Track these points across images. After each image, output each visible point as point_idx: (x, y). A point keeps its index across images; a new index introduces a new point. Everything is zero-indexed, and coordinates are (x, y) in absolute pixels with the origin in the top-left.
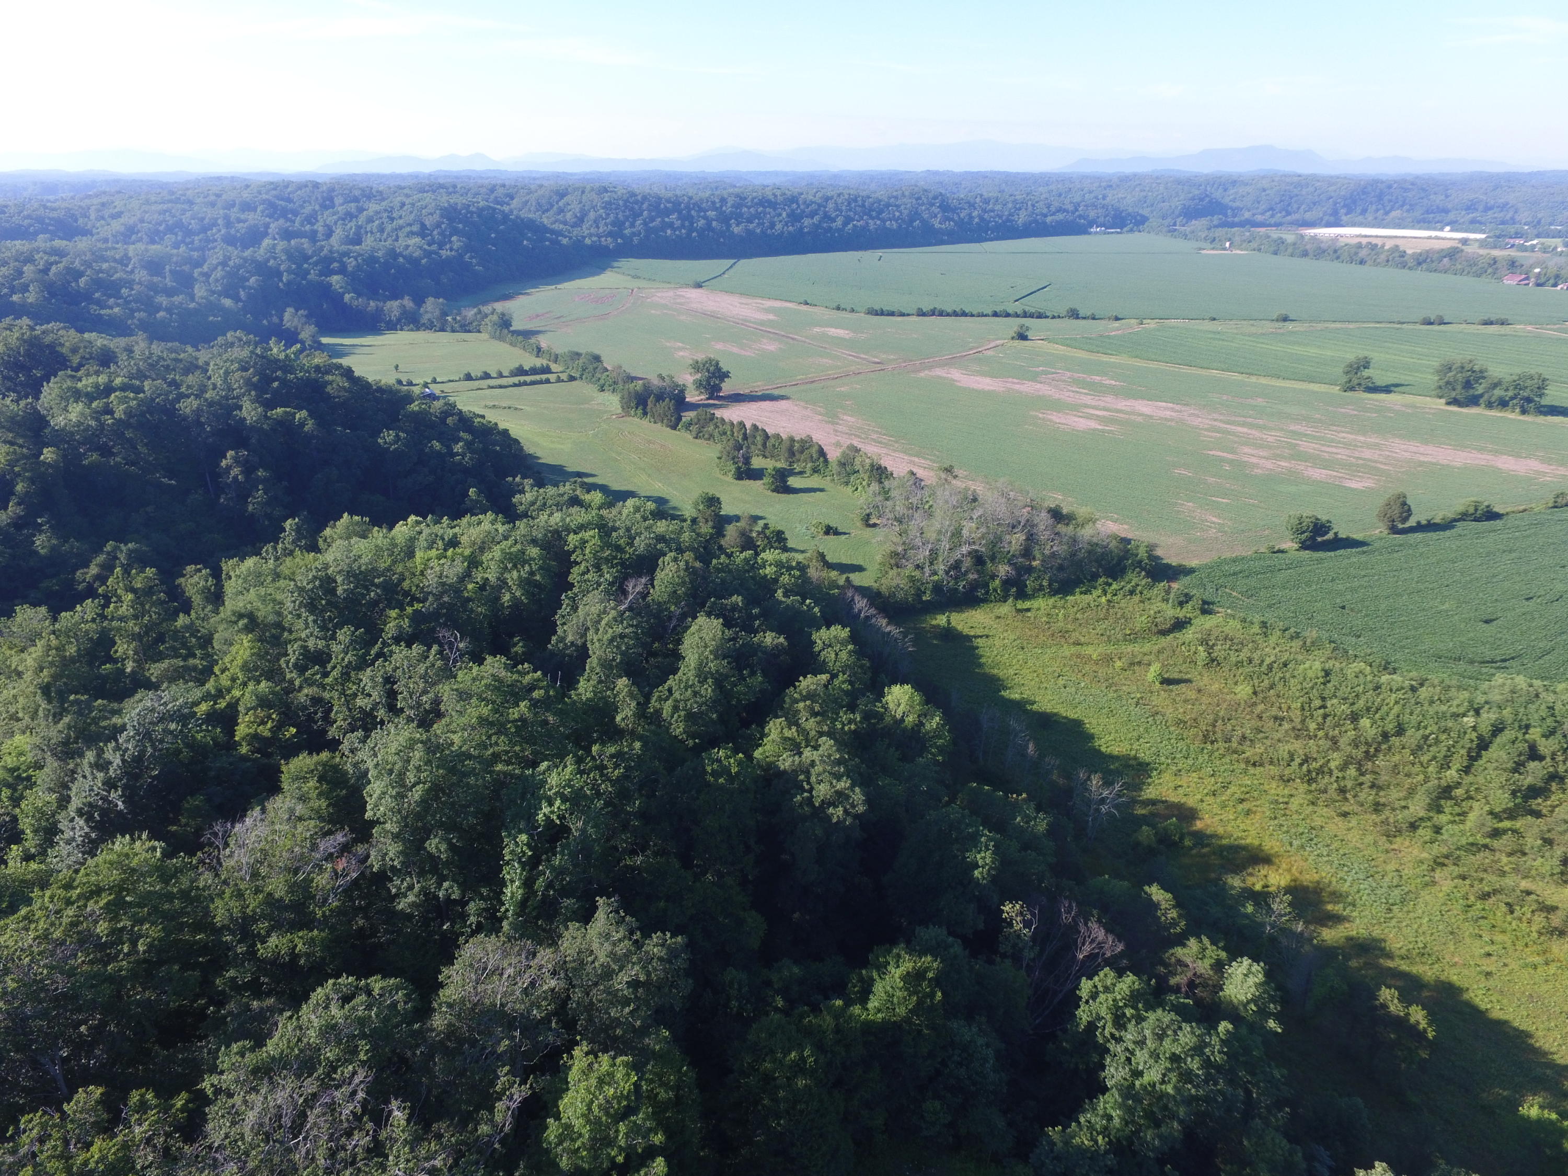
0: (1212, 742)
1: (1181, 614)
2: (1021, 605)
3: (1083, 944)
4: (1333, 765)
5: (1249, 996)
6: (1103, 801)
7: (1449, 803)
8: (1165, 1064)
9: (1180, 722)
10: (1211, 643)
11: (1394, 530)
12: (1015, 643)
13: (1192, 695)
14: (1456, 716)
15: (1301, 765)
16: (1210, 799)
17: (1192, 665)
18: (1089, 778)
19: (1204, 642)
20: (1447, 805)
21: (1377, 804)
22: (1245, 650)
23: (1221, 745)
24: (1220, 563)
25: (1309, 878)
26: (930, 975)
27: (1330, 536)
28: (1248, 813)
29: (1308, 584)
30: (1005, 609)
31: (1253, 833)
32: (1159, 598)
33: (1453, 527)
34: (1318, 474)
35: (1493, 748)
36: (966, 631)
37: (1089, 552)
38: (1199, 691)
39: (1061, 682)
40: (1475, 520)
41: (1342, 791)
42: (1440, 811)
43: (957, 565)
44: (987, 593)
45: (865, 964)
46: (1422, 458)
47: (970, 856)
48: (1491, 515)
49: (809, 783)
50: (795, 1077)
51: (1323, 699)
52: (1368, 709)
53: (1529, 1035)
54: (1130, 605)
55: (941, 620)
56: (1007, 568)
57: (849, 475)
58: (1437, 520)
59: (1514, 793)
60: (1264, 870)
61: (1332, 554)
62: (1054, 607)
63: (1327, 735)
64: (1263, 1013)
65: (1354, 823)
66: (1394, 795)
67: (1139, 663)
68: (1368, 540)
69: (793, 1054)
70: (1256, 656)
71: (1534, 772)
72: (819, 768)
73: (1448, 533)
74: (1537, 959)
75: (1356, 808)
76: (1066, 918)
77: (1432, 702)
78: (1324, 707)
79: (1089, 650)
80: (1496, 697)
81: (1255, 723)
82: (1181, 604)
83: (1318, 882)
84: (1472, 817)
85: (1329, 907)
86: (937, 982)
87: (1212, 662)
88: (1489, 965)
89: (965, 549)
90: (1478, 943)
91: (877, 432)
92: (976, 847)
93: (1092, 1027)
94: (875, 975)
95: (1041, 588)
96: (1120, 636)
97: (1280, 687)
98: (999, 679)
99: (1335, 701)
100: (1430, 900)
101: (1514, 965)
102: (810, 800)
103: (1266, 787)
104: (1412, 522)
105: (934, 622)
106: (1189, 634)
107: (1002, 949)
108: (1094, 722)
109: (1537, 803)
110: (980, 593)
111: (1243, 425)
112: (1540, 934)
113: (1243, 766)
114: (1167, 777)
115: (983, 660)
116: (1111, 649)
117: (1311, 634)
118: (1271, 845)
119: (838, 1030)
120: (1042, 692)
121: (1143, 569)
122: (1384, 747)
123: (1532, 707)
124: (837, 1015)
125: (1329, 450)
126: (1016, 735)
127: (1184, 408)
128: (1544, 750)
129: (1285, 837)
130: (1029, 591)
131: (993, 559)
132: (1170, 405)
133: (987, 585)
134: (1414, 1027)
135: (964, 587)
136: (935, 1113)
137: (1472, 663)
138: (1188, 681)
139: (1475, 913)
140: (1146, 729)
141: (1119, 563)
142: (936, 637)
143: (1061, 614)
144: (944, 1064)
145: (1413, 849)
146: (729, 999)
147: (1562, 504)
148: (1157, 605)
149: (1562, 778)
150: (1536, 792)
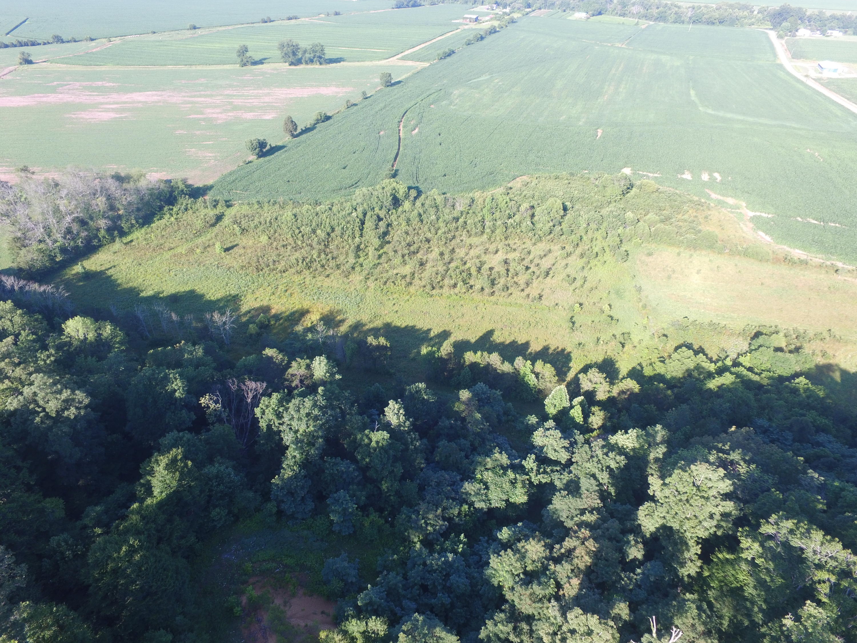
0: (262, 270)
1: (217, 212)
2: (125, 240)
3: (248, 394)
4: (315, 257)
5: (325, 371)
6: (225, 323)
8: (305, 419)
9: (242, 267)
10: (238, 222)
11: (294, 136)
12: (134, 263)
13: (242, 251)
14: (349, 214)
15: (302, 262)
16: (273, 297)
17: (235, 236)
18: (212, 316)
19: (235, 222)
20: (361, 253)
21: (337, 265)
22: (256, 219)
23: (266, 269)
24: (224, 178)
25: (326, 310)
26: (179, 457)
27: (268, 147)
28: (291, 295)
29: (269, 175)
30: (117, 245)
31: (297, 302)
32: (202, 207)
33: (316, 127)
34: (249, 116)
35: (366, 222)
36: (99, 269)
37: (151, 195)
38: (244, 248)
39: (172, 274)
40: (323, 122)
41: (323, 266)
42: (359, 258)
43: (69, 231)
44: (99, 240)
45: (140, 476)
46: (290, 96)
47: (169, 388)
48: (328, 118)
49: (39, 407)
50: (132, 556)
51: (299, 228)
52: (318, 225)
53: (414, 326)
54: (189, 217)
55: (78, 269)
56: (104, 221)
58: (308, 126)
59: (379, 238)
60: (308, 316)
61: (272, 156)
62: (147, 234)
63: (307, 244)
64: (332, 375)
65: (332, 278)
66: (341, 259)
67: (209, 246)
68: (285, 144)
69: (124, 549)
70: (262, 220)
71: (382, 225)
72: (41, 395)
73: (315, 131)
74: (408, 297)
75: (331, 271)
76: (234, 388)
77: (339, 212)
78: (300, 232)
79: (179, 250)
80: (359, 201)
81: (276, 252)
82: (215, 206)
83: (330, 310)
84: (370, 254)
85: (338, 318)
86: (185, 457)
87: (244, 231)
88: (396, 308)
89: (69, 219)
90: (390, 302)
92: (169, 382)
93: (269, 426)
94: (149, 478)
95: (132, 226)
96: (192, 236)
97: (279, 230)
98: (135, 288)
99: (303, 227)
100: (370, 294)
101: (402, 304)
102: (47, 416)
103: (293, 279)
104: (299, 130)
105: (73, 272)
106: (226, 221)
107: (210, 421)
108: (201, 286)
109: (388, 238)
110: (95, 242)
111: (200, 96)
112: (405, 287)
113: (280, 274)
114: (249, 296)
115: (119, 281)
116: (190, 245)
117: (281, 199)
118: (306, 305)
119: (143, 518)
120: (164, 283)
121: (186, 194)
122: (330, 239)
123: (372, 199)
124: (138, 512)
125: (249, 101)
126: (162, 313)
127: (163, 93)
128: (382, 216)
129: (310, 298)
130: (126, 230)
131: (91, 218)
132: (154, 93)
133: (96, 236)
134: (383, 346)
135: (82, 242)
136: (219, 514)
137: (346, 189)
138: (237, 245)
139: (385, 291)
140: (229, 278)
141: (171, 195)
142: (80, 281)
143: (152, 237)
144: (211, 490)
145: (357, 278)
146: (62, 553)
147: (350, 105)
148: (203, 211)
149: (391, 224)
150: (385, 234)
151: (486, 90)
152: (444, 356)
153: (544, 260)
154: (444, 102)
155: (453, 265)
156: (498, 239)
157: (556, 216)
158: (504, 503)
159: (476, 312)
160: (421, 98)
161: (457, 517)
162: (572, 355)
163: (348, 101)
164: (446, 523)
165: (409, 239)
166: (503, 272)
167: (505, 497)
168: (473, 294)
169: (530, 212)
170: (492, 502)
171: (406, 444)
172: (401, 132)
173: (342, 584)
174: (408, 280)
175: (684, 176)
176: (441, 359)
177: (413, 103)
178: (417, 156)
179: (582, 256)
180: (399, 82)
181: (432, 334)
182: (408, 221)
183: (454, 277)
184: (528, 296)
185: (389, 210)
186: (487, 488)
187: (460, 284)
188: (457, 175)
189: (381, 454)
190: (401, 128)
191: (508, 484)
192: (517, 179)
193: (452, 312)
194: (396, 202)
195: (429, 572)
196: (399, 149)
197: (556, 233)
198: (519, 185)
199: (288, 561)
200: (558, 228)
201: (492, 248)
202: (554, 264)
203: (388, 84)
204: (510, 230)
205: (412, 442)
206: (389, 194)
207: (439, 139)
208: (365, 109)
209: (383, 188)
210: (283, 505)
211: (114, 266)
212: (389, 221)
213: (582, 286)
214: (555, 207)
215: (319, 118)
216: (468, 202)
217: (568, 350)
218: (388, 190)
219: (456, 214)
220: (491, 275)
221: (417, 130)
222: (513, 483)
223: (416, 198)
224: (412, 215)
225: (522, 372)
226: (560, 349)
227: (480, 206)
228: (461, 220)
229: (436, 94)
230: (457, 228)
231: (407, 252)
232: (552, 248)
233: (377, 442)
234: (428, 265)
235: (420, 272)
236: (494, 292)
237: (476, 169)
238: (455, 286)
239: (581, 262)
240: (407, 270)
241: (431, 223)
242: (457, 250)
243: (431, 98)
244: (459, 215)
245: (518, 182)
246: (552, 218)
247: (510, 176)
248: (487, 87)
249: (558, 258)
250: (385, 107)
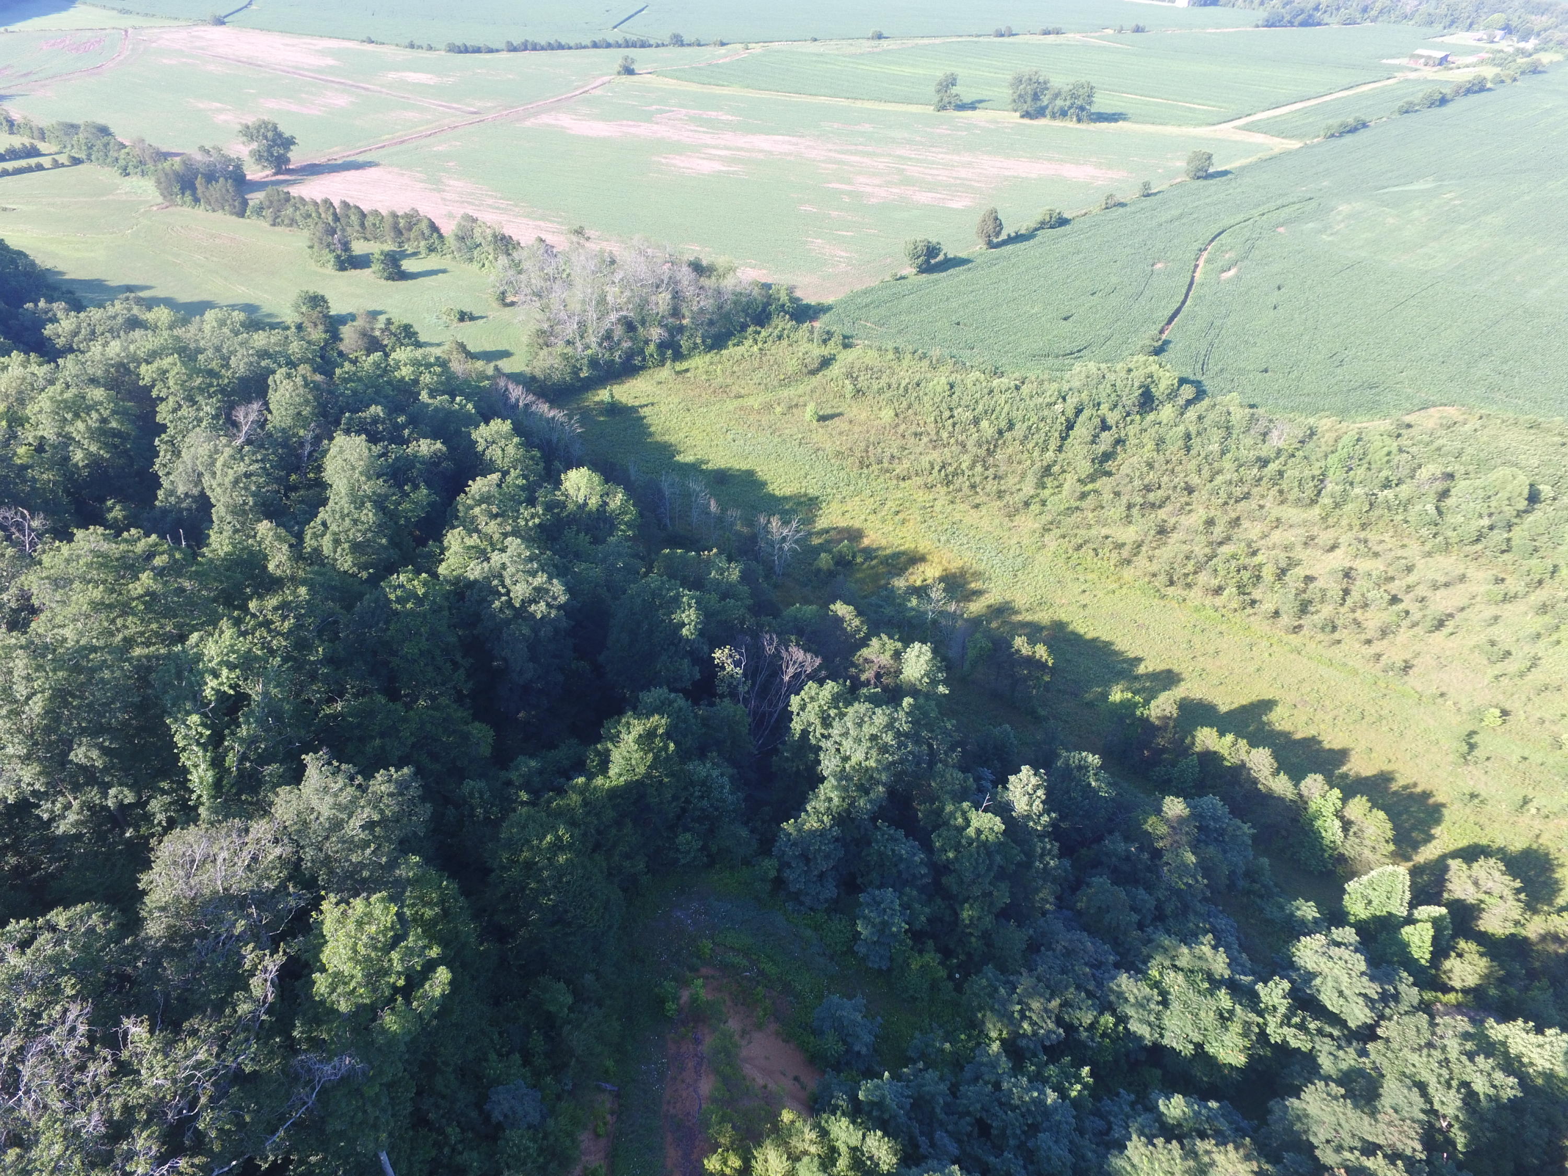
0: (868, 467)
1: (826, 351)
2: (679, 366)
3: (787, 667)
4: (964, 466)
5: (923, 672)
6: (784, 539)
7: (1050, 478)
8: (866, 744)
9: (838, 454)
10: (855, 375)
11: (991, 245)
12: (681, 406)
13: (845, 426)
14: (1050, 405)
15: (940, 471)
16: (872, 517)
17: (842, 399)
18: (769, 522)
19: (849, 375)
20: (1048, 481)
21: (1000, 492)
22: (884, 376)
23: (875, 467)
24: (853, 297)
25: (954, 566)
26: (660, 731)
27: (941, 257)
28: (903, 522)
29: (928, 307)
30: (665, 373)
31: (909, 538)
32: (805, 339)
33: (1035, 236)
34: (924, 197)
35: (1077, 426)
36: (631, 402)
37: (735, 303)
38: (851, 422)
39: (730, 437)
40: (1052, 227)
41: (973, 486)
42: (1044, 488)
43: (608, 336)
44: (644, 359)
45: (599, 739)
46: (1007, 173)
47: (676, 617)
48: (1063, 222)
49: (504, 586)
50: (555, 855)
51: (951, 410)
52: (986, 412)
53: (1110, 643)
54: (781, 350)
55: (603, 395)
56: (659, 331)
57: (470, 250)
58: (1023, 232)
59: (1093, 461)
60: (921, 567)
61: (944, 274)
62: (711, 363)
63: (957, 441)
64: (934, 682)
65: (984, 511)
66: (1011, 482)
67: (796, 405)
68: (971, 257)
69: (549, 838)
70: (893, 381)
71: (1107, 438)
72: (511, 569)
73: (1032, 242)
74: (1115, 586)
75: (985, 499)
76: (770, 650)
77: (1031, 397)
78: (952, 417)
79: (750, 401)
80: (1076, 384)
81: (900, 442)
82: (825, 342)
83: (963, 568)
84: (1066, 486)
85: (973, 585)
86: (668, 735)
87: (858, 393)
88: (1084, 599)
89: (613, 317)
90: (1076, 584)
91: (492, 196)
92: (680, 608)
93: (805, 733)
94: (610, 745)
95: (696, 346)
96: (776, 383)
97: (916, 405)
98: (671, 445)
99: (960, 410)
100: (1043, 559)
101: (1100, 594)
102: (509, 602)
103: (915, 496)
104: (1003, 236)
105: (597, 399)
106: (835, 370)
107: (719, 690)
108: (765, 468)
109: (1110, 465)
110: (637, 361)
111: (855, 153)
112: (1116, 566)
113: (895, 482)
114: (835, 505)
115: (652, 429)
116: (770, 396)
117: (935, 352)
118: (923, 546)
119: (585, 803)
120: (714, 449)
121: (786, 313)
122: (1000, 442)
123: (1101, 387)
124: (582, 791)
125: (931, 172)
126: (697, 496)
127: (800, 140)
128: (1110, 421)
129: (934, 536)
130: (684, 351)
131: (643, 323)
132: (787, 138)
133: (642, 352)
134: (1039, 661)
135: (620, 357)
136: (688, 843)
137: (1057, 357)
138: (840, 414)
139: (1073, 562)
140: (811, 467)
141: (764, 310)
142: (601, 414)
143: (718, 370)
144: (687, 801)
145: (1028, 523)
146: (473, 809)
147: (1113, 204)
148: (804, 346)
149: (1124, 441)
150: (1107, 456)
151: (1416, 213)
152: (1152, 719)
153: (1442, 592)
154: (1311, 225)
155: (1226, 550)
156: (1344, 522)
157: (1506, 508)
158: (1191, 1047)
159: (1248, 655)
160: (1261, 209)
161: (1086, 1030)
162: (1445, 812)
163: (1111, 196)
164: (1061, 1031)
165: (1152, 477)
166: (1335, 591)
167: (1197, 1038)
168: (1252, 618)
169: (1439, 486)
170: (1167, 1034)
171: (1030, 854)
172: (1199, 270)
173: (841, 1048)
174: (1125, 553)
176: (1145, 721)
177: (1240, 217)
178: (1217, 323)
179: (1543, 609)
180: (1225, 173)
181: (1141, 669)
182: (1160, 442)
183: (1222, 573)
184: (1378, 657)
185: (1128, 414)
186: (1165, 1003)
187: (1231, 590)
188: (1293, 376)
189: (978, 853)
190: (1201, 263)
191: (1212, 1014)
192: (1432, 410)
193: (1196, 641)
194: (1147, 401)
195: (1001, 1104)
196: (1184, 302)
197: (1491, 544)
198: (1430, 424)
199: (769, 967)
200: (1498, 536)
201: (1326, 537)
202: (1463, 609)
203: (1200, 174)
204: (1376, 513)
205: (1042, 855)
206: (1136, 384)
207: (1275, 297)
208: (1138, 215)
209: (1130, 370)
210: (788, 871)
211: (653, 404)
212: (1123, 434)
213: (1522, 675)
214: (1509, 488)
216: (1300, 433)
217: (1440, 798)
218: (1138, 376)
219: (1265, 451)
220: (1304, 591)
221: (1232, 272)
222: (1224, 1018)
223: (1189, 403)
224: (1171, 434)
225: (1312, 807)
226: (1419, 790)
227: (1324, 448)
228: (1273, 467)
229: (1297, 206)
230: (1260, 479)
231: (1140, 500)
232: (1470, 573)
233: (979, 832)
234: (1175, 537)
235: (1154, 545)
236: (1300, 627)
237: (1339, 370)
238: (1218, 591)
239: (1537, 623)
240: (1129, 534)
241: (1206, 458)
242: (1245, 524)
243: (1284, 213)
244: (1272, 456)
245: (1432, 416)
246: (1492, 510)
247: (1416, 401)
248: (1421, 207)
249: (1478, 599)
250: (1181, 216)
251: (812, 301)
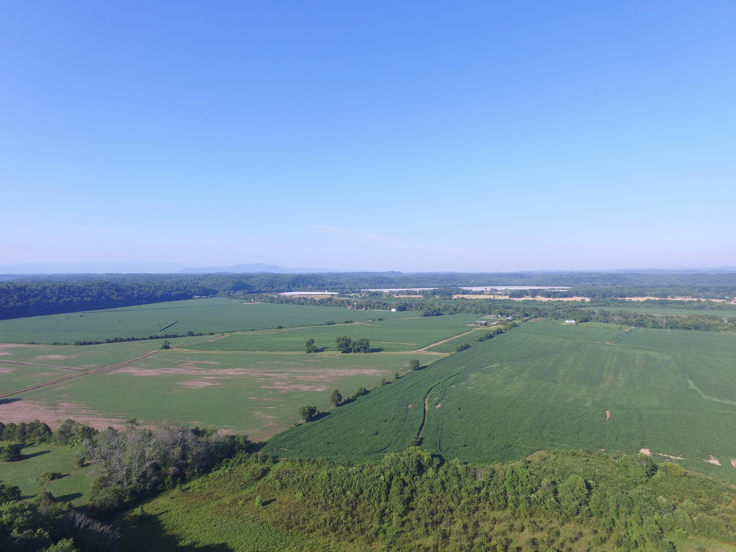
0: (291, 528)
1: (264, 466)
2: (184, 487)
4: (342, 518)
7: (386, 517)
9: (275, 523)
10: (280, 477)
11: (338, 405)
12: (184, 510)
13: (277, 506)
14: (378, 477)
15: (330, 523)
17: (275, 491)
19: (277, 477)
20: (385, 519)
21: (362, 530)
22: (295, 475)
23: (296, 528)
24: (277, 437)
27: (316, 413)
29: (313, 437)
30: (176, 492)
32: (254, 461)
33: (356, 399)
34: (306, 388)
35: (392, 486)
36: (154, 512)
37: (216, 447)
38: (280, 503)
39: (212, 524)
40: (362, 395)
41: (348, 529)
42: (383, 523)
43: (144, 475)
44: (164, 485)
46: (340, 375)
48: (366, 392)
51: (331, 488)
52: (348, 487)
54: (241, 469)
55: (137, 511)
56: (174, 468)
57: (67, 438)
58: (351, 398)
59: (404, 503)
61: (319, 421)
62: (203, 482)
63: (336, 504)
65: (356, 543)
66: (367, 522)
67: (250, 499)
68: (330, 411)
70: (300, 477)
71: (407, 491)
73: (355, 402)
75: (355, 535)
77: (368, 474)
78: (332, 491)
79: (224, 500)
80: (387, 465)
81: (307, 510)
82: (264, 462)
84: (394, 520)
87: (283, 486)
89: (148, 464)
91: (85, 409)
95: (194, 474)
96: (238, 488)
97: (313, 488)
98: (177, 536)
99: (335, 487)
103: (319, 541)
104: (343, 401)
105: (133, 514)
106: (271, 475)
108: (233, 540)
109: (412, 504)
110: (160, 487)
111: (273, 373)
113: (307, 534)
115: (166, 527)
116: (235, 496)
117: (319, 459)
120: (203, 533)
121: (243, 449)
122: (358, 501)
123: (399, 464)
125: (307, 377)
127: (248, 370)
128: (407, 481)
130: (188, 477)
131: (165, 465)
132: (242, 369)
133: (163, 481)
135: (150, 486)
137: (376, 453)
138: (275, 500)
140: (260, 534)
141: (231, 449)
142: (134, 523)
143: (206, 485)
145: (379, 545)
147: (385, 383)
148: (254, 465)
149: (415, 490)
150: (410, 500)
151: (498, 375)
153: (576, 544)
154: (463, 383)
155: (477, 541)
156: (522, 514)
157: (581, 494)
160: (443, 379)
163: (384, 380)
165: (432, 507)
169: (552, 488)
172: (426, 406)
175: (711, 461)
177: (436, 383)
178: (440, 427)
179: (619, 543)
180: (425, 367)
182: (431, 488)
185: (414, 476)
188: (477, 446)
190: (426, 402)
192: (535, 453)
194: (421, 468)
196: (424, 420)
197: (584, 513)
198: (537, 460)
200: (585, 508)
201: (517, 524)
203: (416, 368)
204: (534, 506)
206: (414, 461)
207: (459, 413)
208: (397, 386)
209: (409, 454)
212: (414, 487)
214: (578, 484)
215: (360, 392)
216: (489, 473)
218: (414, 457)
219: (477, 484)
221: (439, 405)
223: (439, 466)
224: (435, 483)
227: (501, 478)
228: (483, 491)
229: (455, 377)
230: (480, 499)
231: (430, 521)
232: (583, 530)
234: (452, 538)
235: (443, 545)
237: (494, 441)
240: (430, 541)
241: (453, 492)
242: (481, 524)
243: (452, 380)
244: (481, 486)
245: (536, 456)
246: (577, 496)
247: (528, 450)
248: (499, 373)
249: (592, 543)
250: (413, 385)
251: (257, 442)
